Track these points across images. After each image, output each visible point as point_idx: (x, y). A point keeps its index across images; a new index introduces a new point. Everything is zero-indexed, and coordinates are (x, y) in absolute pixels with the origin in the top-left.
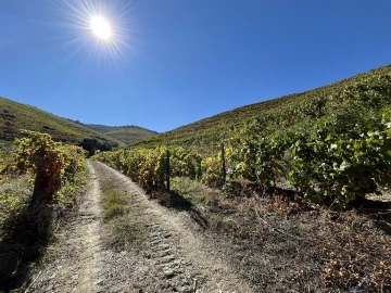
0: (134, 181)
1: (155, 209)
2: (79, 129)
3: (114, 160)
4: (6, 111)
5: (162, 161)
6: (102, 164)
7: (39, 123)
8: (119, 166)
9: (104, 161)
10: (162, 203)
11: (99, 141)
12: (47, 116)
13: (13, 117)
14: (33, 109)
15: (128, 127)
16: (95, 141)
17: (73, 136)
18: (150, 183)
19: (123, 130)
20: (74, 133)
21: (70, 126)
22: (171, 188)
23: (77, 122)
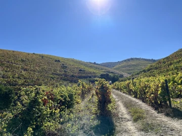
0: (143, 101)
1: (162, 118)
2: (96, 68)
3: (125, 88)
4: (63, 65)
5: (162, 87)
6: (117, 91)
7: (77, 68)
8: (130, 92)
9: (118, 89)
10: (167, 115)
11: (110, 74)
12: (80, 63)
13: (66, 67)
14: (73, 60)
15: (129, 60)
16: (108, 75)
17: (94, 73)
18: (156, 103)
19: (125, 64)
20: (95, 71)
21: (91, 67)
22: (173, 106)
23: (95, 63)
